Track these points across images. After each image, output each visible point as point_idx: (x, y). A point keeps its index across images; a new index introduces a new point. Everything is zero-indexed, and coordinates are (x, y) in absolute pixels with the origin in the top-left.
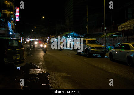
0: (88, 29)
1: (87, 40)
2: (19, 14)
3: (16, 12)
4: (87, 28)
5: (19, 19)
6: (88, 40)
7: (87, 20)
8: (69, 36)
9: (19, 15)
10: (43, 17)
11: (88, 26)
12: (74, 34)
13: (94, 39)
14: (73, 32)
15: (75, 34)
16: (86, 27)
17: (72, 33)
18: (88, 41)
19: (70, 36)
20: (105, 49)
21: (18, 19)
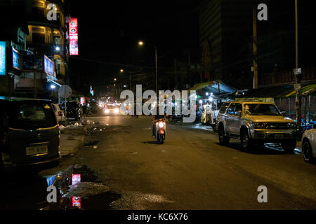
0: (256, 73)
1: (245, 105)
2: (78, 36)
3: (70, 31)
4: (253, 72)
5: (77, 49)
6: (248, 105)
7: (255, 49)
8: (207, 94)
9: (76, 37)
10: (141, 43)
11: (256, 65)
12: (221, 88)
13: (268, 101)
14: (218, 83)
15: (223, 88)
16: (252, 69)
17: (216, 86)
18: (247, 108)
19: (212, 94)
20: (293, 128)
21: (74, 50)
